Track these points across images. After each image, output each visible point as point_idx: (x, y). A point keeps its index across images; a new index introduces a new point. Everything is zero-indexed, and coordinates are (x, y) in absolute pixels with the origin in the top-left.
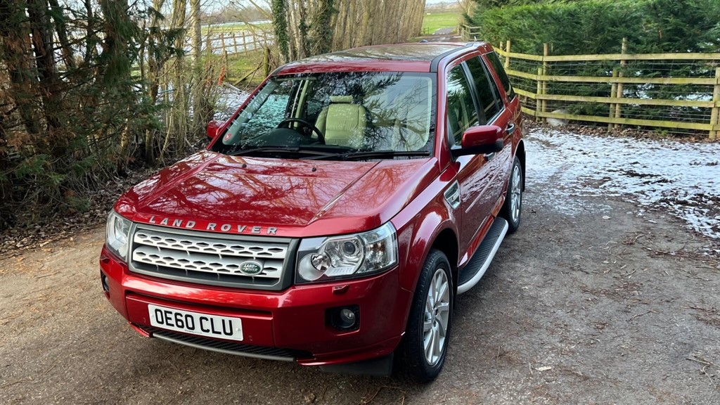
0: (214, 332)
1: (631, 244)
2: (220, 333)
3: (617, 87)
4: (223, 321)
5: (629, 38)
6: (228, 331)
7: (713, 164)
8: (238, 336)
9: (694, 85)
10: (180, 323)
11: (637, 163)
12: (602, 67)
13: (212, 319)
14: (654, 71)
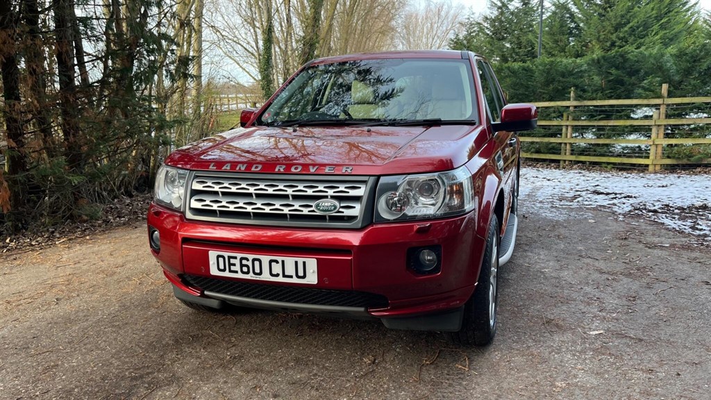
0: (284, 276)
1: (625, 239)
2: (291, 277)
3: (567, 129)
4: (296, 263)
5: (577, 87)
6: (301, 274)
7: (663, 186)
8: (312, 279)
9: (635, 126)
10: (245, 269)
11: (598, 185)
12: (554, 112)
13: (283, 262)
14: (600, 115)
